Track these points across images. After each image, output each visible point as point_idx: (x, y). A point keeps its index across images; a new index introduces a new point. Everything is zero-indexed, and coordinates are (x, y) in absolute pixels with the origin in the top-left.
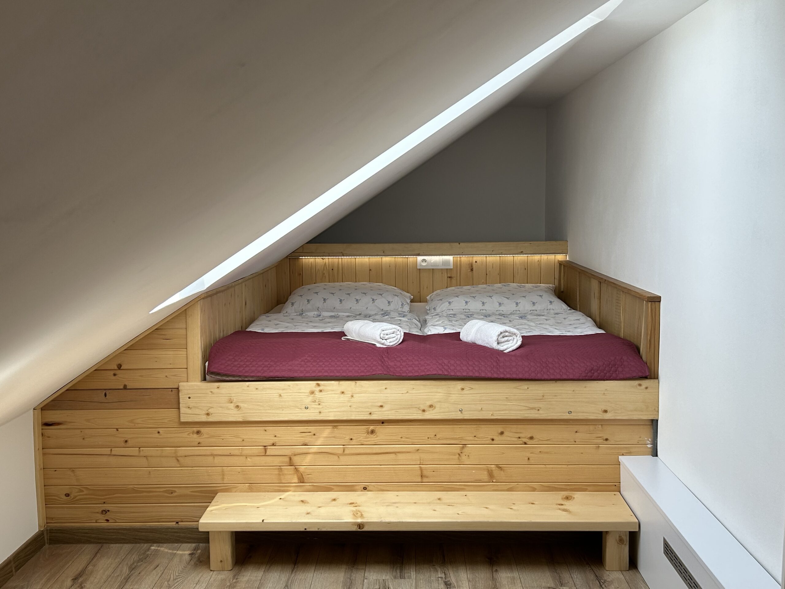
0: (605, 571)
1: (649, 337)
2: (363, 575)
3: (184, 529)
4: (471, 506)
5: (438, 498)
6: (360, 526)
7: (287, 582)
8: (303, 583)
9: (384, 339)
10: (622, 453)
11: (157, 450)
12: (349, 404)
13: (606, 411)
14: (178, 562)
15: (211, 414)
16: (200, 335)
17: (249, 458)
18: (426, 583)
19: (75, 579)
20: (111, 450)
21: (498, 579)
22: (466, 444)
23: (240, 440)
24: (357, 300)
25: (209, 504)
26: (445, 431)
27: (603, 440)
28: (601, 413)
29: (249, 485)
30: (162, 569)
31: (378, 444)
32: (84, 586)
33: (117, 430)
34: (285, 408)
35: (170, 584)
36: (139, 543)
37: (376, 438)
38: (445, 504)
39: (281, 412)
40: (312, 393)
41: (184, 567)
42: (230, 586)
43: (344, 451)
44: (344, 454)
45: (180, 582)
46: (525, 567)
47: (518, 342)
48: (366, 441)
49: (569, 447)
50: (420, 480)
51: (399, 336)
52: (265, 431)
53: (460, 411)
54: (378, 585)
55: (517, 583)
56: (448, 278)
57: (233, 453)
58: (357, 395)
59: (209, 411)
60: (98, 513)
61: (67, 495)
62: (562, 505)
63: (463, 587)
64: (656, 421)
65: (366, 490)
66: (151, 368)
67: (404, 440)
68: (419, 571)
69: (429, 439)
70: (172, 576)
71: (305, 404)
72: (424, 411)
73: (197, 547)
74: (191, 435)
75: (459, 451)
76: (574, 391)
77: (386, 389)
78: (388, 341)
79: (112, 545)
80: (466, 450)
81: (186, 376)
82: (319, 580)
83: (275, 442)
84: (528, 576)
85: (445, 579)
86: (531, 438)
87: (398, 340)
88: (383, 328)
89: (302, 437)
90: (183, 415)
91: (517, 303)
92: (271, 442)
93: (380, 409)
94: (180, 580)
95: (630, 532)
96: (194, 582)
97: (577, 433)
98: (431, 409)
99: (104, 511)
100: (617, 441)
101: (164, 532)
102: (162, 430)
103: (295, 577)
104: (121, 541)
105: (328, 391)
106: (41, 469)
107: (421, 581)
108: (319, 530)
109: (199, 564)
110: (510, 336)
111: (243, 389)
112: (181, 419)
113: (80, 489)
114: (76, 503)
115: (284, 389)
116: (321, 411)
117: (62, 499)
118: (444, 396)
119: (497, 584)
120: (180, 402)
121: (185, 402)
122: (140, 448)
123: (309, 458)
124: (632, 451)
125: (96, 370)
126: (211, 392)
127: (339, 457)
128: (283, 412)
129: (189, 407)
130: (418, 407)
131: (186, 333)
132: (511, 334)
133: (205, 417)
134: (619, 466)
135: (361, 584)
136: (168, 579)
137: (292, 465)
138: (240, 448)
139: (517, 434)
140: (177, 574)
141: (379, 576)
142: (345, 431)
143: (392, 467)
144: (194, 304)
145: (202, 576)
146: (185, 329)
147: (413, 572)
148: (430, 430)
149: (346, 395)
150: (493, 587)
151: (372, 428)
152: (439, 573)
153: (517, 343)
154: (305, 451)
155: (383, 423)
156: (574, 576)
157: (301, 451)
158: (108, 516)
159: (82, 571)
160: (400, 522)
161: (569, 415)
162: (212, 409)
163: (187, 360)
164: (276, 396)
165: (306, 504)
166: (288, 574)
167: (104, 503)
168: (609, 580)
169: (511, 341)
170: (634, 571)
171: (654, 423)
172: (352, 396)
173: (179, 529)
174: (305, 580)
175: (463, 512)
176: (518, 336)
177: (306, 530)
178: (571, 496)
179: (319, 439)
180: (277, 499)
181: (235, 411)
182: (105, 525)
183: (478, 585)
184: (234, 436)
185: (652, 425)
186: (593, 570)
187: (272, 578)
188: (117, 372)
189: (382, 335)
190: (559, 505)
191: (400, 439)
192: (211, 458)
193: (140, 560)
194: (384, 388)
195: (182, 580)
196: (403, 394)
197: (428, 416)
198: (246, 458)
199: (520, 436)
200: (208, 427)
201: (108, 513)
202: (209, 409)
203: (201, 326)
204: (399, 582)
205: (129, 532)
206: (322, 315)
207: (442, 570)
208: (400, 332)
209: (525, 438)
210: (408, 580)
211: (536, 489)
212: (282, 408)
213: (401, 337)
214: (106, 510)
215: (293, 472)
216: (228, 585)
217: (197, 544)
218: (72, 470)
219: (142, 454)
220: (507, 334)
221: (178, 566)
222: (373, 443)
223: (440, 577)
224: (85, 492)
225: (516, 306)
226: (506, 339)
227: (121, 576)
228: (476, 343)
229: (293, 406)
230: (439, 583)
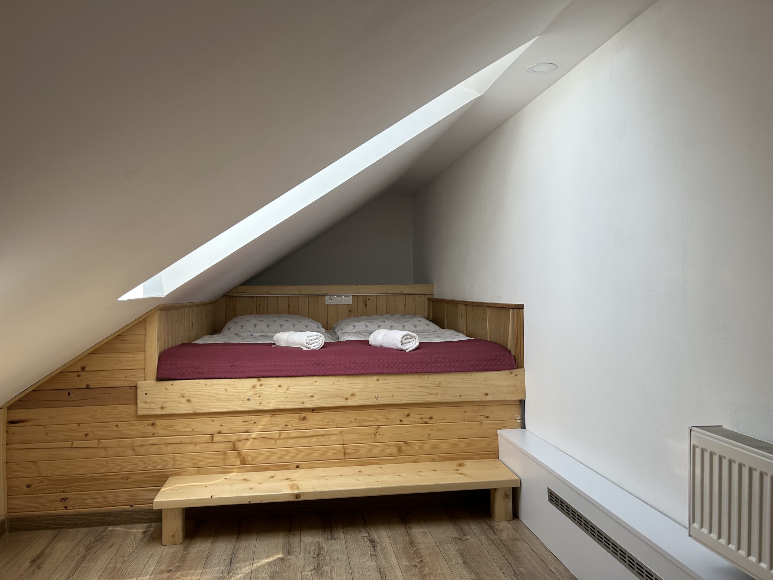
0: (495, 522)
1: (516, 336)
2: (299, 539)
3: (138, 511)
4: (386, 475)
5: (359, 471)
6: (296, 496)
7: (233, 550)
8: (248, 549)
9: (309, 344)
10: (499, 428)
11: (115, 441)
12: (286, 396)
13: (487, 394)
14: (132, 540)
15: (165, 408)
16: (157, 341)
17: (198, 445)
18: (354, 542)
19: (33, 561)
20: (72, 443)
21: (412, 534)
22: (380, 426)
23: (191, 430)
24: (281, 326)
25: (161, 487)
26: (363, 415)
27: (485, 418)
28: (484, 396)
29: (198, 469)
30: (117, 547)
31: (308, 428)
32: (42, 566)
33: (79, 425)
34: (230, 400)
35: (124, 560)
36: (95, 526)
37: (307, 423)
38: (365, 475)
39: (227, 404)
40: (254, 387)
41: (138, 544)
42: (181, 557)
43: (280, 436)
44: (280, 438)
45: (134, 557)
46: (431, 523)
47: (417, 343)
48: (299, 426)
49: (459, 424)
50: (343, 457)
51: (321, 341)
52: (213, 421)
53: (376, 398)
54: (314, 546)
55: (428, 536)
56: (349, 312)
57: (184, 441)
58: (292, 388)
59: (163, 405)
60: (57, 501)
61: (28, 486)
62: (458, 470)
63: (385, 543)
64: (523, 401)
65: (298, 468)
66: (113, 369)
67: (330, 424)
68: (346, 532)
69: (351, 423)
70: (126, 552)
71: (248, 397)
72: (347, 399)
73: (150, 527)
74: (147, 427)
75: (374, 431)
76: (463, 379)
77: (316, 381)
78: (313, 345)
79: (69, 530)
80: (380, 430)
81: (143, 375)
82: (261, 546)
83: (221, 430)
84: (436, 530)
85: (370, 537)
86: (431, 418)
87: (320, 345)
88: (308, 335)
89: (244, 425)
90: (139, 409)
91: (403, 325)
92: (218, 430)
93: (311, 399)
94: (134, 555)
95: (513, 488)
96: (148, 557)
97: (465, 413)
98: (353, 397)
99: (63, 499)
100: (495, 418)
101: (119, 515)
102: (120, 424)
103: (240, 545)
104: (78, 526)
105: (267, 385)
106: (4, 463)
107: (350, 541)
108: (262, 502)
109: (151, 540)
110: (411, 339)
111: (194, 386)
112: (138, 413)
113: (41, 480)
114: (37, 493)
115: (229, 385)
116: (262, 402)
117: (23, 489)
118: (363, 386)
119: (413, 538)
120: (138, 398)
121: (142, 398)
122: (99, 440)
123: (249, 444)
124: (507, 425)
125: (61, 372)
126: (166, 389)
127: (275, 441)
128: (229, 404)
129: (146, 402)
130: (342, 396)
131: (144, 339)
132: (411, 337)
133: (160, 410)
134: (497, 438)
135: (298, 547)
136: (123, 556)
137: (235, 449)
138: (189, 437)
139: (420, 415)
140: (131, 551)
141: (313, 539)
142: (281, 419)
143: (320, 448)
144: (153, 313)
145: (155, 550)
146: (144, 335)
147: (341, 534)
148: (351, 415)
149: (282, 388)
150: (410, 540)
151: (303, 415)
152: (363, 533)
153: (415, 344)
154: (246, 437)
155: (313, 410)
156: (472, 527)
157: (243, 437)
158: (66, 504)
159: (40, 553)
160: (331, 491)
161: (459, 398)
162: (166, 403)
163: (145, 362)
164: (223, 390)
165: (248, 482)
166: (233, 543)
167: (64, 491)
168: (500, 528)
169: (412, 343)
170: (517, 520)
171: (522, 403)
172: (288, 389)
173: (133, 511)
174: (249, 547)
175: (382, 480)
176: (416, 339)
177: (250, 503)
178: (463, 464)
179: (259, 426)
180: (222, 479)
181: (186, 405)
182: (64, 511)
183: (397, 540)
184: (184, 427)
185: (521, 404)
186: (485, 522)
187: (219, 547)
188: (80, 374)
189: (307, 341)
190: (456, 470)
191: (327, 423)
192: (164, 446)
193: (96, 541)
194: (315, 381)
195: (136, 555)
196: (330, 385)
197: (350, 403)
198: (195, 445)
199: (422, 417)
200: (162, 419)
201: (67, 501)
202: (163, 403)
203: (158, 333)
204: (331, 542)
205: (86, 516)
206: (254, 335)
207: (365, 531)
208: (322, 338)
209: (426, 418)
210: (338, 540)
211: (435, 460)
212: (227, 401)
213: (322, 342)
214: (65, 498)
215: (236, 456)
216: (179, 557)
217: (150, 524)
218: (35, 463)
219: (101, 445)
220: (408, 337)
221: (132, 543)
222: (304, 427)
223: (365, 536)
224: (46, 482)
225: (403, 328)
226: (408, 340)
227: (78, 556)
228: (383, 345)
229: (237, 399)
230: (364, 541)
